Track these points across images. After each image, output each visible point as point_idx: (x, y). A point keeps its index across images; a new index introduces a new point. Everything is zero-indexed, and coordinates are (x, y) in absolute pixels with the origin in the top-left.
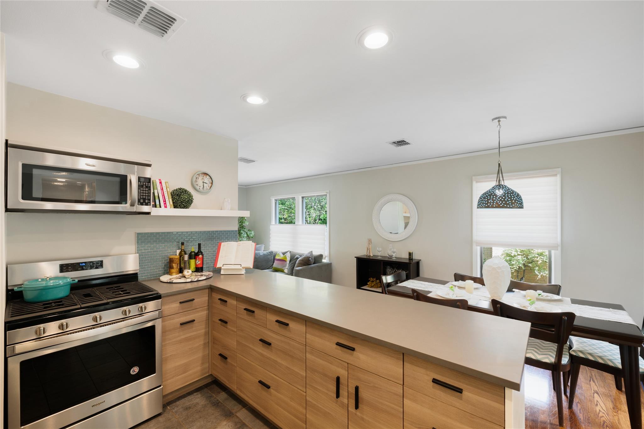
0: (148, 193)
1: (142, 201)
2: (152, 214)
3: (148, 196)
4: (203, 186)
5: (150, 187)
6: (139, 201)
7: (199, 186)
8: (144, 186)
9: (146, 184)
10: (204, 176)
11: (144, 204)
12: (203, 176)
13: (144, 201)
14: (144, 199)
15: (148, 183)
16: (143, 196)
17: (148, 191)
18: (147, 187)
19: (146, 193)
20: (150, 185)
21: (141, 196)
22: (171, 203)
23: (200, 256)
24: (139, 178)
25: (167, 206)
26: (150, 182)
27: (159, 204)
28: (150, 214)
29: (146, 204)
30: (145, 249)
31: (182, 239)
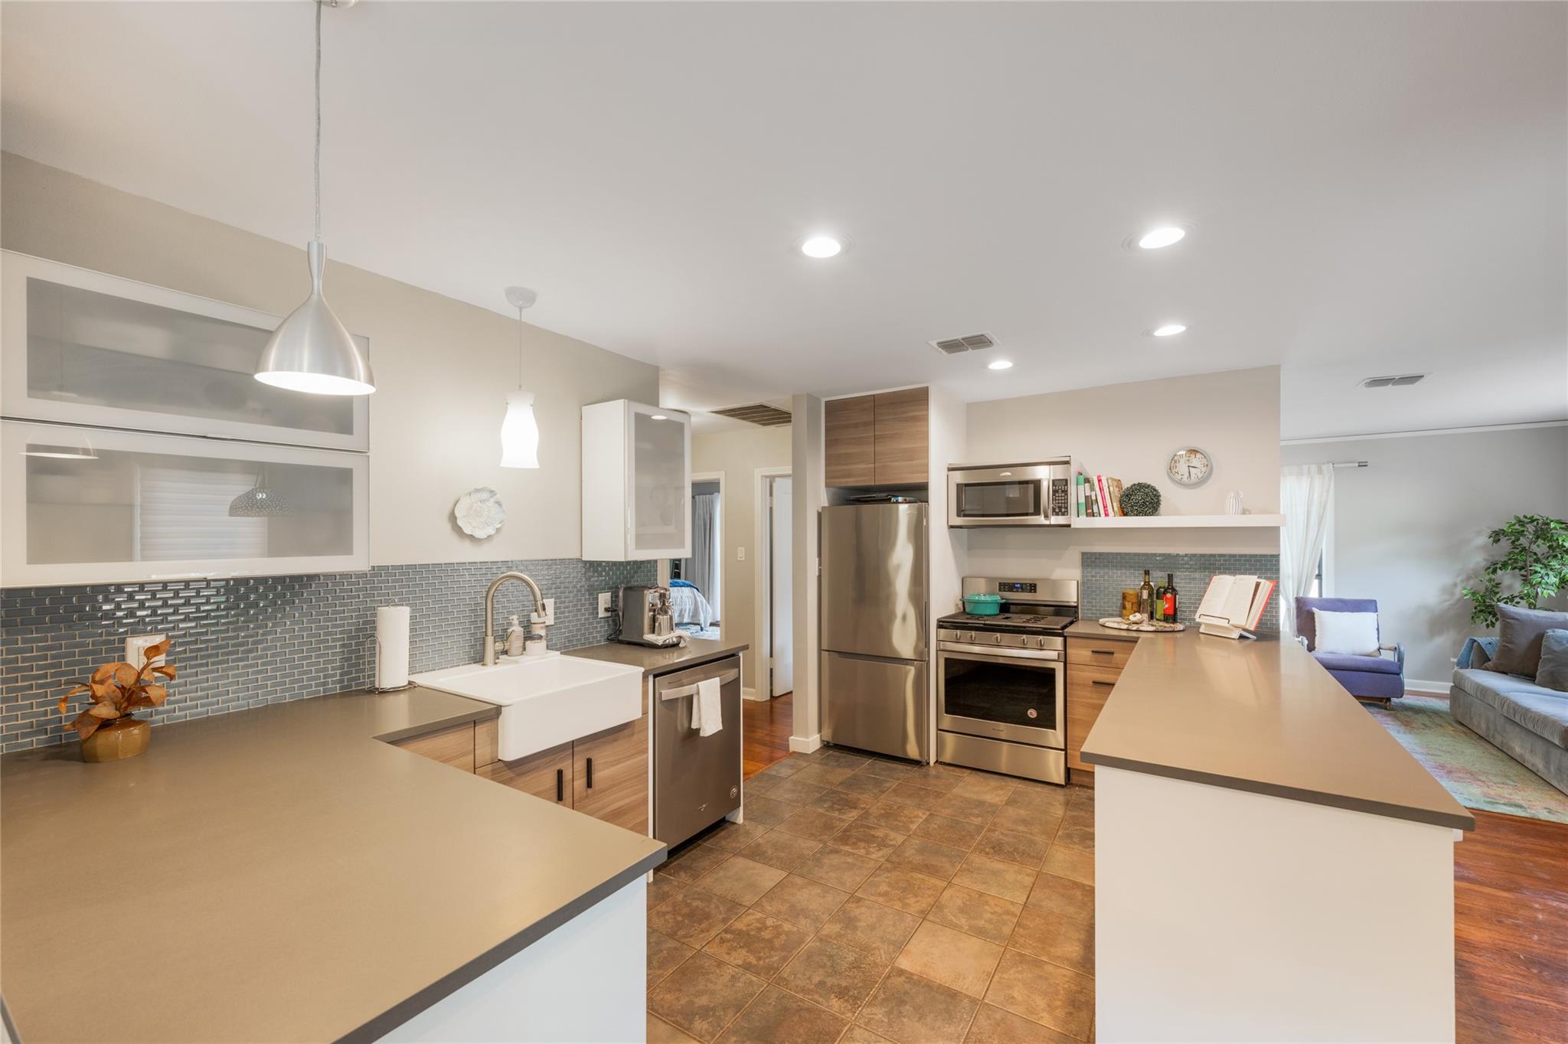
0: (1065, 499)
1: (1057, 510)
2: (1072, 526)
3: (1065, 503)
4: (1188, 474)
5: (1067, 491)
6: (1054, 511)
7: (1180, 474)
8: (1060, 491)
9: (1062, 488)
10: (1191, 455)
11: (1060, 513)
12: (1188, 455)
13: (1060, 511)
14: (1060, 508)
15: (1064, 486)
16: (1059, 503)
17: (1064, 496)
18: (1063, 491)
19: (1062, 499)
20: (1067, 488)
21: (1056, 503)
22: (1116, 509)
23: (1169, 595)
24: (1054, 481)
25: (1110, 514)
26: (1067, 484)
27: (1097, 511)
28: (1069, 526)
29: (1063, 514)
30: (1092, 576)
31: (1144, 564)
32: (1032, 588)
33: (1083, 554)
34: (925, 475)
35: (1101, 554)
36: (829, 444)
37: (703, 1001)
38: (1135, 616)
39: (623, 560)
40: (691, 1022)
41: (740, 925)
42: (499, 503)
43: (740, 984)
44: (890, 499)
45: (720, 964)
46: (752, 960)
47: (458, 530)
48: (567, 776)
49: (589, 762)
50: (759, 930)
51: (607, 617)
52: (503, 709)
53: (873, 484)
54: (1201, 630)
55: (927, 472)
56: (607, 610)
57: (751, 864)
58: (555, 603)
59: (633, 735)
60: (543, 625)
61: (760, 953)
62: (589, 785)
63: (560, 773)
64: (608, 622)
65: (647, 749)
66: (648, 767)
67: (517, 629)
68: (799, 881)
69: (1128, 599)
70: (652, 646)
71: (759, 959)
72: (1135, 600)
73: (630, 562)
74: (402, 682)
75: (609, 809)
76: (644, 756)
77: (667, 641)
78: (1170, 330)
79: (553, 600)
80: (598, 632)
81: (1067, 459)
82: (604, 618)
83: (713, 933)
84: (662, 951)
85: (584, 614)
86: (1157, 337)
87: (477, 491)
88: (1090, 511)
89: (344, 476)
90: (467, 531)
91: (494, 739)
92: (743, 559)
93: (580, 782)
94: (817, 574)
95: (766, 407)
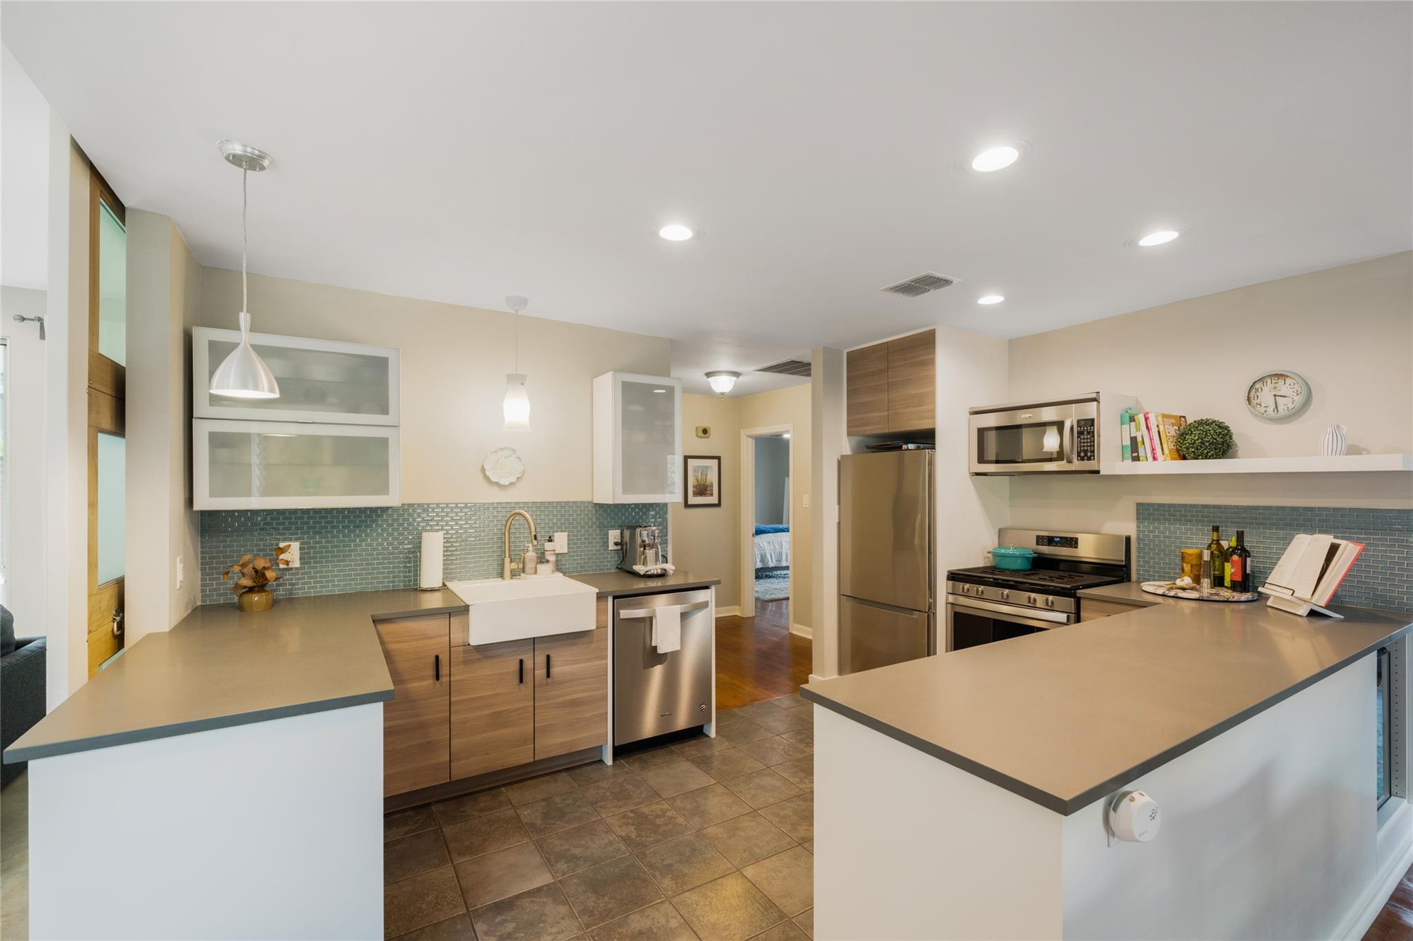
0: (1091, 442)
1: (1082, 454)
2: (1101, 473)
3: (1091, 446)
4: (1275, 406)
5: (1093, 432)
6: (1079, 455)
7: (1263, 405)
8: (1086, 432)
9: (1087, 429)
10: (1280, 381)
11: (1086, 458)
12: (1273, 382)
13: (1086, 455)
14: (1086, 452)
15: (1090, 426)
16: (1084, 446)
17: (1090, 438)
18: (1089, 433)
19: (1087, 442)
20: (1094, 429)
21: (1081, 447)
22: (1166, 451)
23: (1235, 557)
24: (1079, 421)
25: (1158, 458)
26: (1093, 425)
27: (1144, 455)
28: (1098, 472)
29: (1089, 459)
30: (1149, 531)
31: (1214, 518)
32: (1072, 542)
33: (1139, 505)
34: (932, 420)
35: (1160, 505)
36: (851, 393)
37: (577, 851)
38: (1183, 580)
39: (611, 503)
40: (557, 862)
41: (646, 810)
42: (519, 458)
43: (610, 848)
44: (901, 447)
45: (609, 831)
46: (633, 835)
47: (487, 478)
48: (528, 665)
49: (548, 657)
50: (658, 816)
51: (618, 550)
52: (470, 607)
53: (887, 431)
54: (1269, 603)
55: (933, 417)
56: (616, 544)
57: (694, 769)
58: (569, 536)
59: (592, 642)
60: (553, 552)
61: (643, 832)
62: (548, 676)
63: (521, 661)
64: (618, 554)
65: (607, 656)
66: (607, 670)
67: (531, 554)
68: (720, 789)
69: (1186, 560)
70: (636, 574)
71: (639, 836)
72: (1194, 562)
73: (618, 505)
74: (438, 584)
75: (568, 698)
76: (603, 662)
77: (653, 571)
78: (1158, 237)
79: (566, 534)
80: (608, 562)
81: (1094, 396)
82: (615, 550)
83: (623, 810)
84: (577, 812)
85: (596, 546)
86: (1142, 246)
87: (502, 449)
88: (1135, 455)
89: (384, 443)
90: (494, 479)
91: (466, 628)
92: (808, 506)
93: (540, 672)
94: (837, 521)
95: (800, 362)
